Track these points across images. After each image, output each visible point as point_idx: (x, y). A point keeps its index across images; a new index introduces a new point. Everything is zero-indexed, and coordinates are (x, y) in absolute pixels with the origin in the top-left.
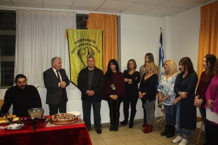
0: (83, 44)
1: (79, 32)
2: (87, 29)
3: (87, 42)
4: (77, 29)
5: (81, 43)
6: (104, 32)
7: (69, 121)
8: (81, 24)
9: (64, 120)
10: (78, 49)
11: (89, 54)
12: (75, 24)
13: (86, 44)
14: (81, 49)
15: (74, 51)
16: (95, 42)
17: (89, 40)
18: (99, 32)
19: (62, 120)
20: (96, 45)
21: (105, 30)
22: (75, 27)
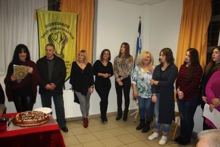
0: (56, 29)
1: (51, 14)
2: (60, 11)
3: (60, 26)
4: (48, 10)
5: (53, 27)
6: (79, 17)
7: (38, 122)
8: (54, 5)
9: (31, 120)
10: (50, 33)
11: (62, 39)
12: (47, 4)
13: (59, 29)
14: (52, 34)
15: (44, 35)
16: (68, 27)
17: (63, 25)
18: (73, 16)
19: (29, 120)
20: (70, 30)
21: (80, 14)
22: (47, 8)
